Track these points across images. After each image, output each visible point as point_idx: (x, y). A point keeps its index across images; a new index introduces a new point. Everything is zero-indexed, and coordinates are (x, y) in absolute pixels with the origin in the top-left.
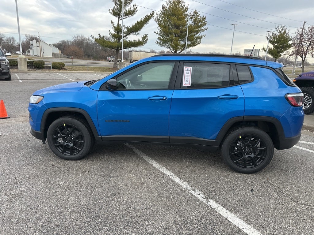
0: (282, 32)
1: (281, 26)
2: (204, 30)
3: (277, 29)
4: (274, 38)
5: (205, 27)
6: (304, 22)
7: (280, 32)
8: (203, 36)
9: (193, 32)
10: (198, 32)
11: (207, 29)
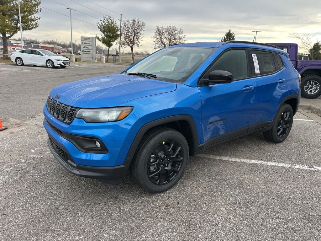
0: (110, 22)
1: (108, 16)
2: (37, 12)
3: (105, 18)
4: (104, 27)
5: (38, 7)
6: (121, 15)
7: (108, 22)
8: (37, 18)
9: (25, 12)
10: (30, 12)
11: (40, 10)
